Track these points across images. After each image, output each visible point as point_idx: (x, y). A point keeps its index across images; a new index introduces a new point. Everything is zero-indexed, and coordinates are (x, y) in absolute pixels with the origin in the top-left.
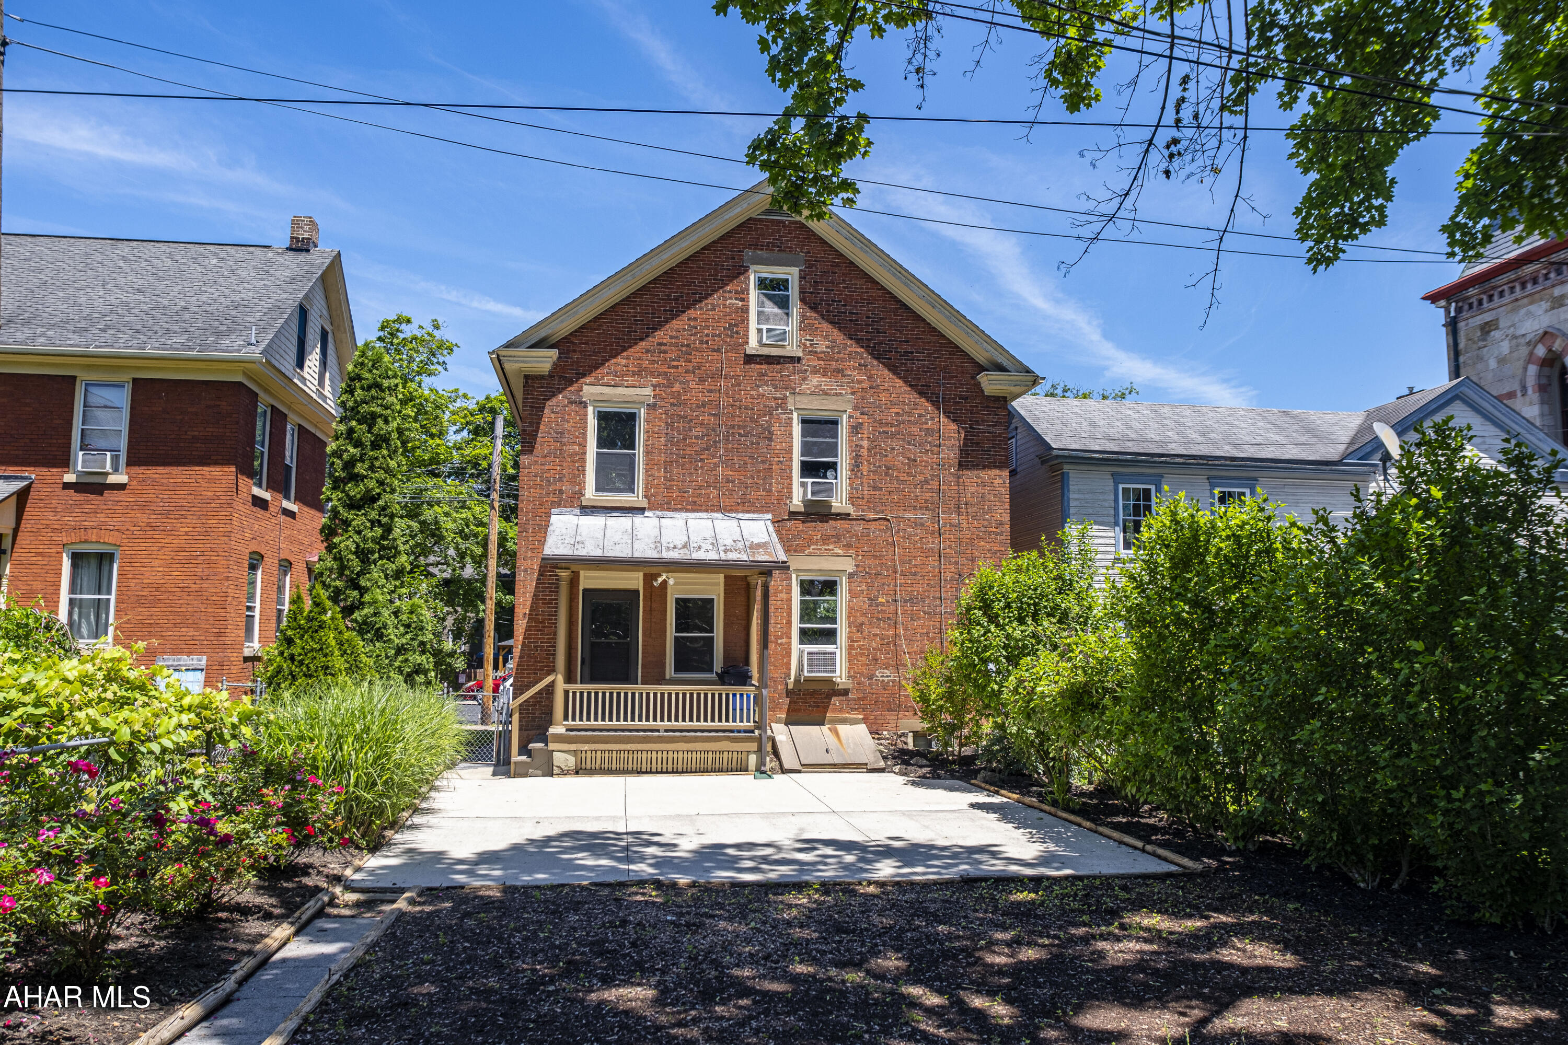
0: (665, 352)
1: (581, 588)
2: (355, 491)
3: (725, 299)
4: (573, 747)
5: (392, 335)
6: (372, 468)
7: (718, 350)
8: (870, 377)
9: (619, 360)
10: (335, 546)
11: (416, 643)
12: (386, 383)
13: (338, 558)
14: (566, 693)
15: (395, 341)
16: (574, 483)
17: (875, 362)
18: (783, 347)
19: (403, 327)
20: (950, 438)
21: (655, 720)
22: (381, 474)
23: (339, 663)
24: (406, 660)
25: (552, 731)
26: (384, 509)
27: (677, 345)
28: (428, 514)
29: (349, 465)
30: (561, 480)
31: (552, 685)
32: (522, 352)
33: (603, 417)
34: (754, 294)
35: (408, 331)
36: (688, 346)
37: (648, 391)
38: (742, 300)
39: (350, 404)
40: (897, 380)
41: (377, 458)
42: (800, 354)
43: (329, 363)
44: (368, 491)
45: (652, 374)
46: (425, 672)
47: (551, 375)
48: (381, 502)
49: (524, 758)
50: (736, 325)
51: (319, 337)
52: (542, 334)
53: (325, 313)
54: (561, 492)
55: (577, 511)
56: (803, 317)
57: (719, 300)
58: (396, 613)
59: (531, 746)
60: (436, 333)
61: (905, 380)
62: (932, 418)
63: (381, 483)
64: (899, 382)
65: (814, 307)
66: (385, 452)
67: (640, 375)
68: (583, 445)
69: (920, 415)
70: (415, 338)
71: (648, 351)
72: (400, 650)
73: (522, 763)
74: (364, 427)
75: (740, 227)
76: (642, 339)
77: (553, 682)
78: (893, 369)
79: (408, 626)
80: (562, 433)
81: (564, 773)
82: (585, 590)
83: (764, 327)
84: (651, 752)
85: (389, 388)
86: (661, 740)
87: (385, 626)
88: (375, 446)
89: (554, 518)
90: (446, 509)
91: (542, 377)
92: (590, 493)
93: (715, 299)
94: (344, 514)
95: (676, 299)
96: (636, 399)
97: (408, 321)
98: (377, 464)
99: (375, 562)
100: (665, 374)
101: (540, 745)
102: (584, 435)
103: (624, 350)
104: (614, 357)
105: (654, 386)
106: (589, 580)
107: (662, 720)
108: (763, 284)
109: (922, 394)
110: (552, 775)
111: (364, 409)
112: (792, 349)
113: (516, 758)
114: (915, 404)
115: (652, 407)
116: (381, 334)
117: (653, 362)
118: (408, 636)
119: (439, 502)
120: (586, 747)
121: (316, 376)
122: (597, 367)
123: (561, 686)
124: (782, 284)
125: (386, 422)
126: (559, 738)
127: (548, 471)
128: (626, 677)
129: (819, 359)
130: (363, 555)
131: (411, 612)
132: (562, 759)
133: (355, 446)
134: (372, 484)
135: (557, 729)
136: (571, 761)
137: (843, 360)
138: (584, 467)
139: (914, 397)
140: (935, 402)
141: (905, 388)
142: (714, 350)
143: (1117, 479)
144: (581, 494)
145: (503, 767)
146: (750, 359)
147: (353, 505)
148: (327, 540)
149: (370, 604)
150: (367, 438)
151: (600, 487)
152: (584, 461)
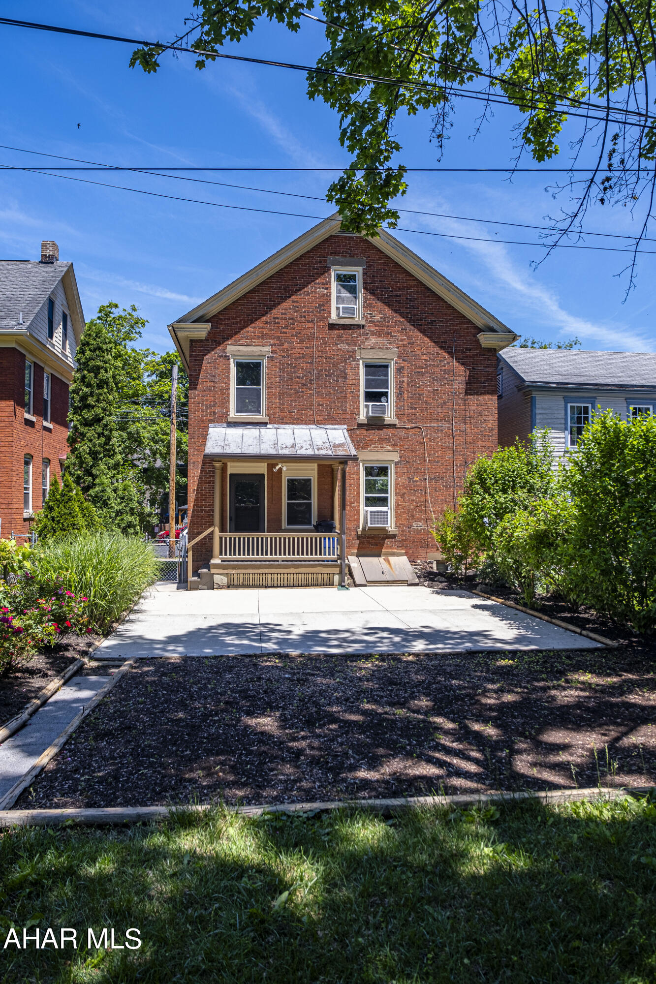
0: (278, 323)
1: (229, 473)
2: (88, 415)
3: (316, 289)
4: (226, 571)
5: (107, 315)
6: (98, 401)
7: (312, 321)
8: (409, 337)
9: (249, 329)
10: (76, 449)
11: (128, 509)
12: (105, 347)
13: (79, 457)
14: (221, 538)
15: (109, 319)
16: (223, 408)
17: (411, 327)
18: (353, 318)
19: (113, 310)
20: (459, 376)
21: (276, 554)
22: (103, 404)
23: (81, 522)
24: (123, 519)
25: (212, 561)
26: (106, 426)
27: (285, 319)
28: (132, 428)
29: (84, 398)
30: (214, 405)
31: (212, 533)
32: (188, 325)
33: (239, 365)
34: (334, 285)
35: (116, 313)
36: (293, 319)
37: (268, 349)
38: (327, 289)
39: (83, 360)
40: (426, 338)
41: (101, 394)
42: (364, 323)
43: (68, 335)
44: (97, 415)
45: (270, 337)
46: (134, 526)
47: (207, 339)
48: (104, 422)
49: (196, 578)
50: (323, 305)
51: (61, 318)
52: (200, 313)
53: (65, 303)
54: (215, 413)
55: (225, 425)
56: (365, 299)
57: (313, 289)
58: (115, 491)
59: (200, 571)
60: (134, 313)
61: (431, 338)
62: (448, 363)
63: (104, 410)
64: (427, 340)
65: (372, 292)
66: (106, 390)
67: (263, 339)
68: (228, 383)
69: (440, 361)
70: (120, 317)
71: (267, 323)
72: (119, 513)
73: (194, 581)
74: (92, 375)
75: (325, 241)
76: (263, 315)
77: (213, 531)
78: (423, 332)
79: (123, 498)
80: (214, 376)
81: (220, 587)
82: (231, 475)
83: (341, 306)
84: (273, 574)
85: (107, 350)
86: (280, 567)
87: (109, 499)
88: (100, 387)
89: (211, 430)
90: (144, 424)
91: (201, 341)
92: (233, 414)
93: (309, 288)
94: (82, 429)
95: (285, 289)
96: (261, 353)
97: (116, 306)
98: (101, 398)
99: (101, 459)
100: (278, 337)
101: (206, 571)
102: (228, 377)
103: (252, 322)
104: (246, 327)
105: (272, 345)
106: (233, 468)
107: (280, 554)
108: (339, 278)
109: (441, 347)
110: (213, 589)
111: (92, 363)
112: (359, 320)
113: (191, 579)
114: (438, 354)
115: (270, 359)
116: (99, 315)
117: (271, 330)
118: (123, 505)
119: (139, 420)
120: (234, 572)
121: (61, 343)
122: (235, 334)
123: (217, 534)
124: (352, 278)
125: (106, 371)
126: (217, 566)
127: (206, 400)
128: (257, 527)
129: (376, 326)
130: (94, 454)
131: (124, 490)
132: (219, 579)
133: (87, 387)
134: (99, 411)
135: (215, 561)
136: (224, 580)
137: (391, 326)
138: (228, 397)
139: (436, 349)
140: (450, 353)
141: (431, 344)
142: (309, 322)
143: (567, 400)
144: (227, 414)
145: (183, 584)
146: (332, 327)
147: (87, 423)
148: (71, 445)
149: (100, 485)
150: (94, 381)
151: (238, 411)
152: (229, 394)
